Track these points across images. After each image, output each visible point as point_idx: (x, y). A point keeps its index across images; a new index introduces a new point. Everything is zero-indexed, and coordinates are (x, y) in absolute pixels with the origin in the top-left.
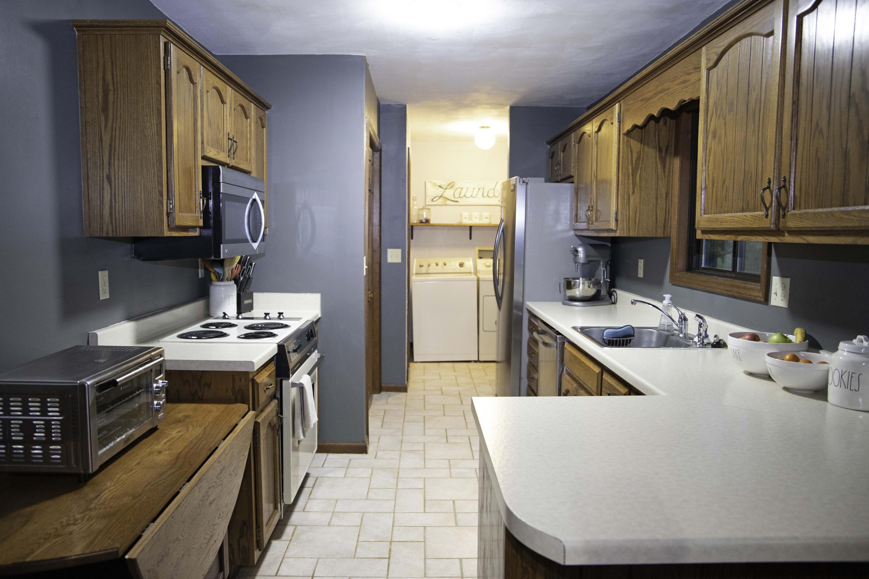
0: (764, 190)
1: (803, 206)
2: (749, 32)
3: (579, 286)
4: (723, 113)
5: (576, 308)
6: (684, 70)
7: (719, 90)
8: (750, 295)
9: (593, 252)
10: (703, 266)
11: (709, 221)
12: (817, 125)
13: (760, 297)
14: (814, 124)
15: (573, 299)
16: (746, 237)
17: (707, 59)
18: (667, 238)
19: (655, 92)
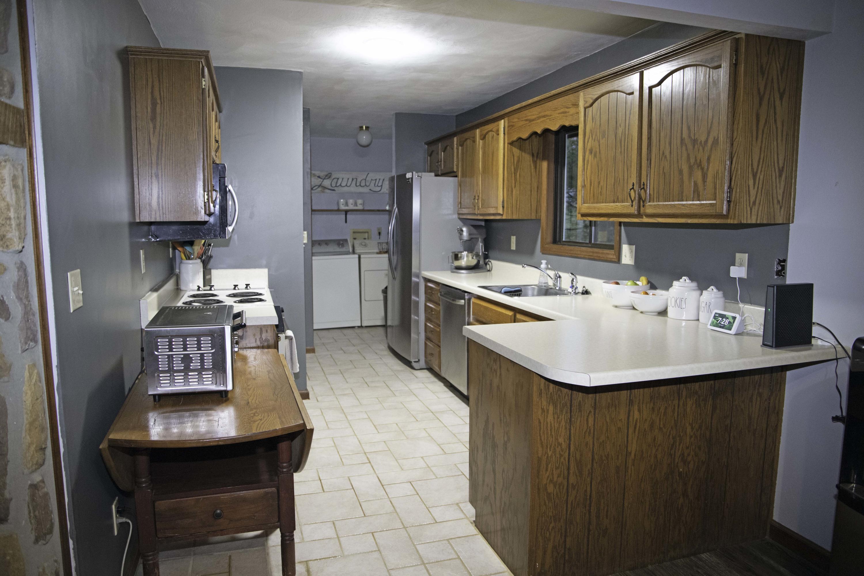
0: (631, 189)
1: (655, 200)
2: (616, 89)
3: (464, 259)
4: (597, 138)
5: (463, 275)
6: (564, 104)
7: (594, 123)
8: (607, 258)
9: (474, 231)
10: (564, 240)
11: (589, 208)
12: (663, 153)
13: (614, 259)
14: (661, 152)
15: (459, 268)
16: (616, 219)
17: (584, 101)
18: (538, 219)
19: (538, 116)
